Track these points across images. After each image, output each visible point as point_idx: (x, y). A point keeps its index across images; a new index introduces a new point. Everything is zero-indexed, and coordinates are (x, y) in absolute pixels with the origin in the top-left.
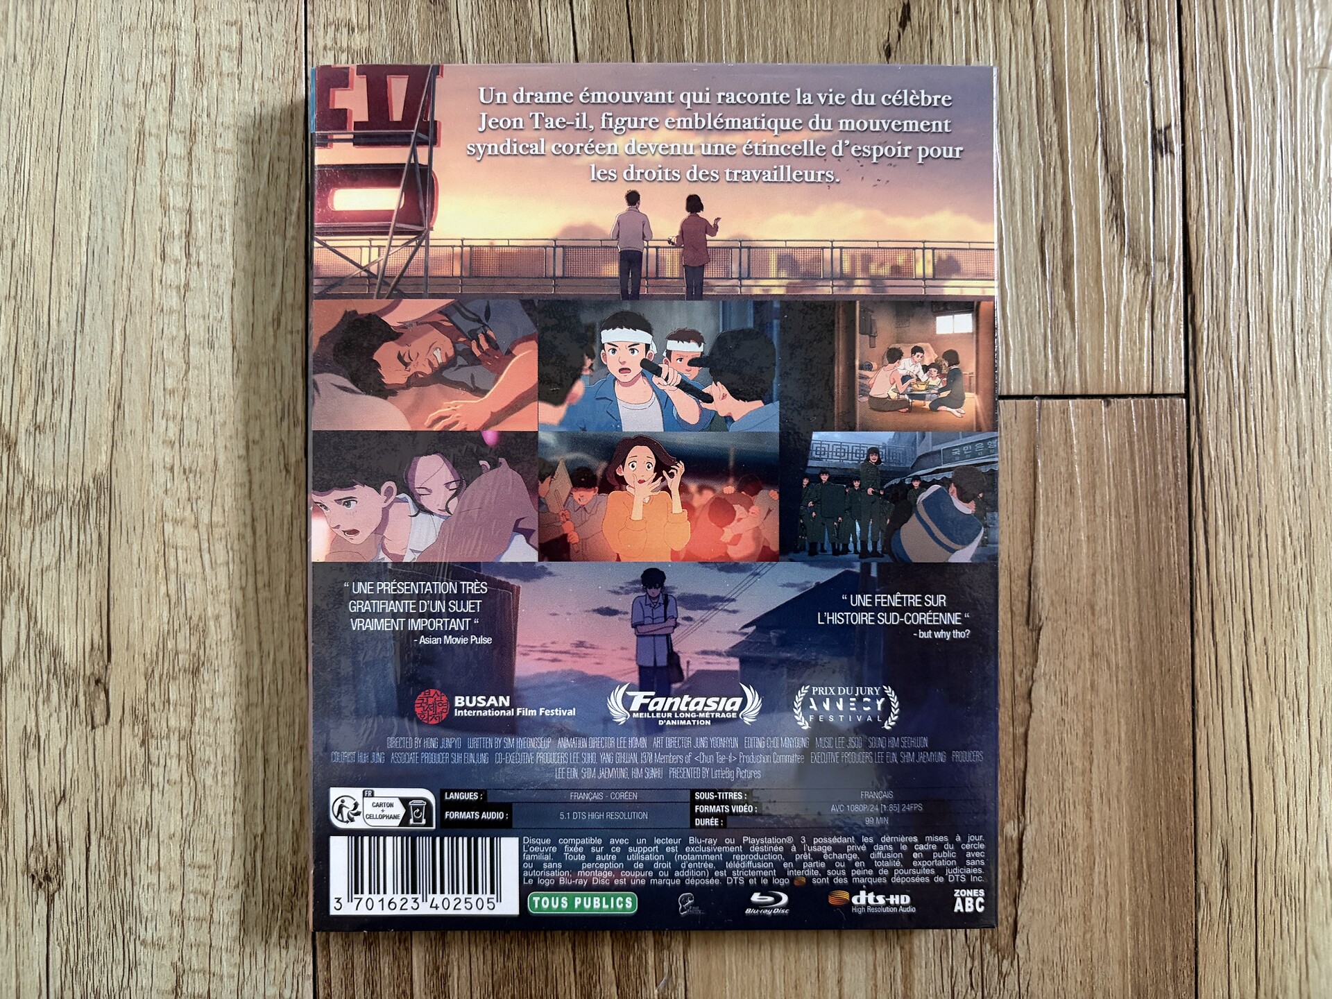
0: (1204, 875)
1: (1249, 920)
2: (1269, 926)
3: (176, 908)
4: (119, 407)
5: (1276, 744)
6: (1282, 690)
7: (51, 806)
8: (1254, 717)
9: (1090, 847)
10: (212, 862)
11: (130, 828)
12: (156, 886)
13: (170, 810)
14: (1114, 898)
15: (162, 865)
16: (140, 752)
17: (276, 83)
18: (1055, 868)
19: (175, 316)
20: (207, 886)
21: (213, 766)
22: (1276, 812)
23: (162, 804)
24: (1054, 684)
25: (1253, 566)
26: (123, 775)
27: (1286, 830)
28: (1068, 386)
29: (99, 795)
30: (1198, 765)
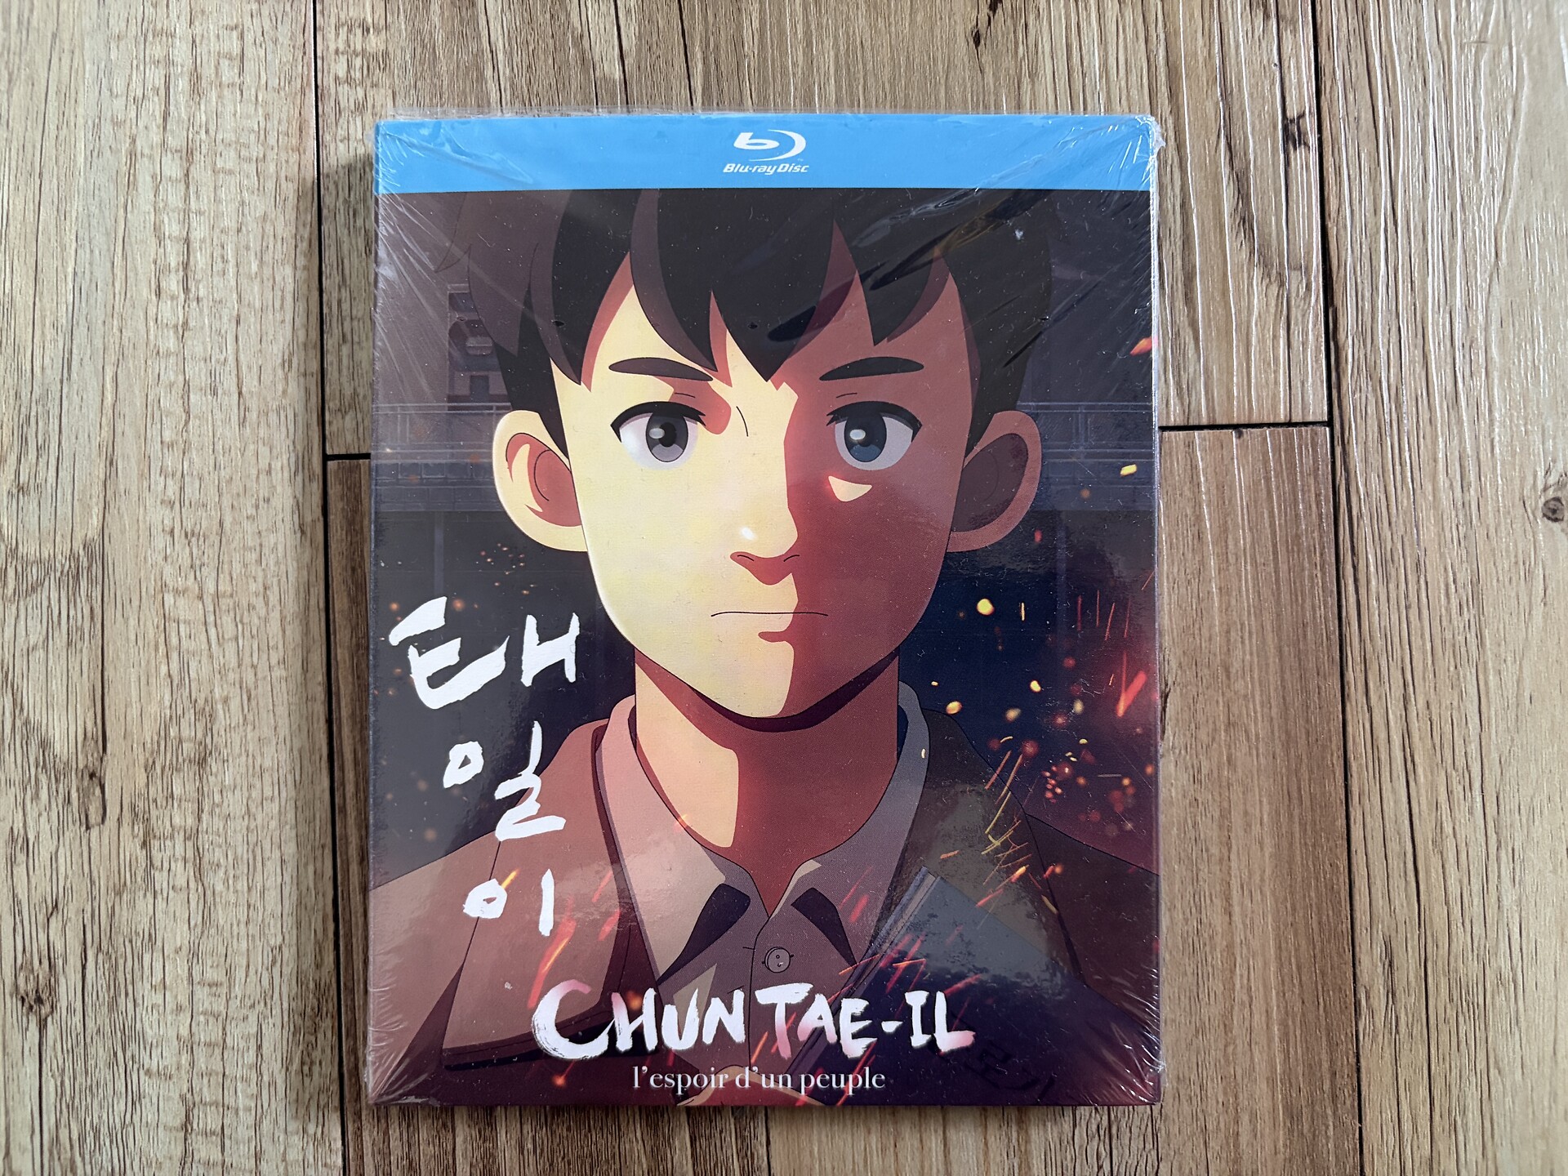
0: (1364, 977)
1: (1419, 1029)
2: (1444, 1038)
3: (185, 1032)
4: (111, 464)
5: (1445, 824)
6: (1450, 761)
7: (41, 918)
8: (1418, 792)
9: (1230, 946)
10: (222, 978)
11: (131, 941)
12: (162, 1008)
13: (175, 919)
14: (1259, 1005)
15: (168, 983)
16: (141, 855)
17: (282, 93)
18: (1189, 971)
19: (172, 360)
20: (219, 1006)
21: (223, 869)
22: (1447, 903)
23: (166, 913)
24: (1184, 759)
25: (1412, 619)
26: (122, 881)
27: (1460, 925)
28: (1193, 415)
29: (96, 904)
30: (1353, 849)
